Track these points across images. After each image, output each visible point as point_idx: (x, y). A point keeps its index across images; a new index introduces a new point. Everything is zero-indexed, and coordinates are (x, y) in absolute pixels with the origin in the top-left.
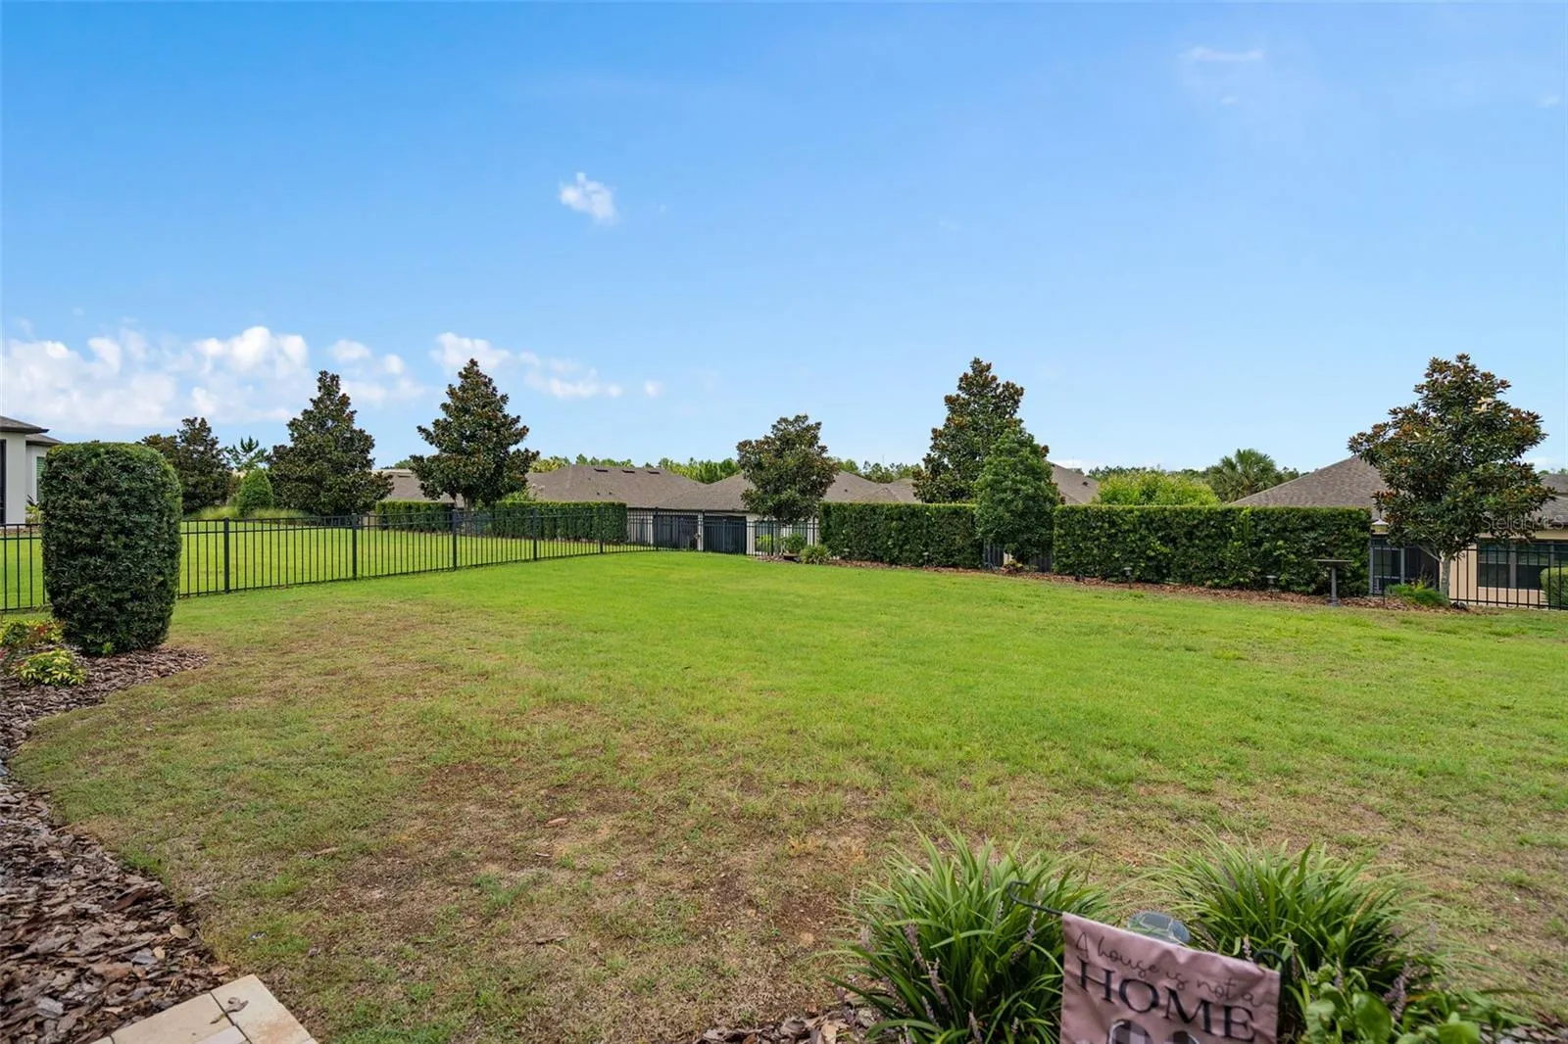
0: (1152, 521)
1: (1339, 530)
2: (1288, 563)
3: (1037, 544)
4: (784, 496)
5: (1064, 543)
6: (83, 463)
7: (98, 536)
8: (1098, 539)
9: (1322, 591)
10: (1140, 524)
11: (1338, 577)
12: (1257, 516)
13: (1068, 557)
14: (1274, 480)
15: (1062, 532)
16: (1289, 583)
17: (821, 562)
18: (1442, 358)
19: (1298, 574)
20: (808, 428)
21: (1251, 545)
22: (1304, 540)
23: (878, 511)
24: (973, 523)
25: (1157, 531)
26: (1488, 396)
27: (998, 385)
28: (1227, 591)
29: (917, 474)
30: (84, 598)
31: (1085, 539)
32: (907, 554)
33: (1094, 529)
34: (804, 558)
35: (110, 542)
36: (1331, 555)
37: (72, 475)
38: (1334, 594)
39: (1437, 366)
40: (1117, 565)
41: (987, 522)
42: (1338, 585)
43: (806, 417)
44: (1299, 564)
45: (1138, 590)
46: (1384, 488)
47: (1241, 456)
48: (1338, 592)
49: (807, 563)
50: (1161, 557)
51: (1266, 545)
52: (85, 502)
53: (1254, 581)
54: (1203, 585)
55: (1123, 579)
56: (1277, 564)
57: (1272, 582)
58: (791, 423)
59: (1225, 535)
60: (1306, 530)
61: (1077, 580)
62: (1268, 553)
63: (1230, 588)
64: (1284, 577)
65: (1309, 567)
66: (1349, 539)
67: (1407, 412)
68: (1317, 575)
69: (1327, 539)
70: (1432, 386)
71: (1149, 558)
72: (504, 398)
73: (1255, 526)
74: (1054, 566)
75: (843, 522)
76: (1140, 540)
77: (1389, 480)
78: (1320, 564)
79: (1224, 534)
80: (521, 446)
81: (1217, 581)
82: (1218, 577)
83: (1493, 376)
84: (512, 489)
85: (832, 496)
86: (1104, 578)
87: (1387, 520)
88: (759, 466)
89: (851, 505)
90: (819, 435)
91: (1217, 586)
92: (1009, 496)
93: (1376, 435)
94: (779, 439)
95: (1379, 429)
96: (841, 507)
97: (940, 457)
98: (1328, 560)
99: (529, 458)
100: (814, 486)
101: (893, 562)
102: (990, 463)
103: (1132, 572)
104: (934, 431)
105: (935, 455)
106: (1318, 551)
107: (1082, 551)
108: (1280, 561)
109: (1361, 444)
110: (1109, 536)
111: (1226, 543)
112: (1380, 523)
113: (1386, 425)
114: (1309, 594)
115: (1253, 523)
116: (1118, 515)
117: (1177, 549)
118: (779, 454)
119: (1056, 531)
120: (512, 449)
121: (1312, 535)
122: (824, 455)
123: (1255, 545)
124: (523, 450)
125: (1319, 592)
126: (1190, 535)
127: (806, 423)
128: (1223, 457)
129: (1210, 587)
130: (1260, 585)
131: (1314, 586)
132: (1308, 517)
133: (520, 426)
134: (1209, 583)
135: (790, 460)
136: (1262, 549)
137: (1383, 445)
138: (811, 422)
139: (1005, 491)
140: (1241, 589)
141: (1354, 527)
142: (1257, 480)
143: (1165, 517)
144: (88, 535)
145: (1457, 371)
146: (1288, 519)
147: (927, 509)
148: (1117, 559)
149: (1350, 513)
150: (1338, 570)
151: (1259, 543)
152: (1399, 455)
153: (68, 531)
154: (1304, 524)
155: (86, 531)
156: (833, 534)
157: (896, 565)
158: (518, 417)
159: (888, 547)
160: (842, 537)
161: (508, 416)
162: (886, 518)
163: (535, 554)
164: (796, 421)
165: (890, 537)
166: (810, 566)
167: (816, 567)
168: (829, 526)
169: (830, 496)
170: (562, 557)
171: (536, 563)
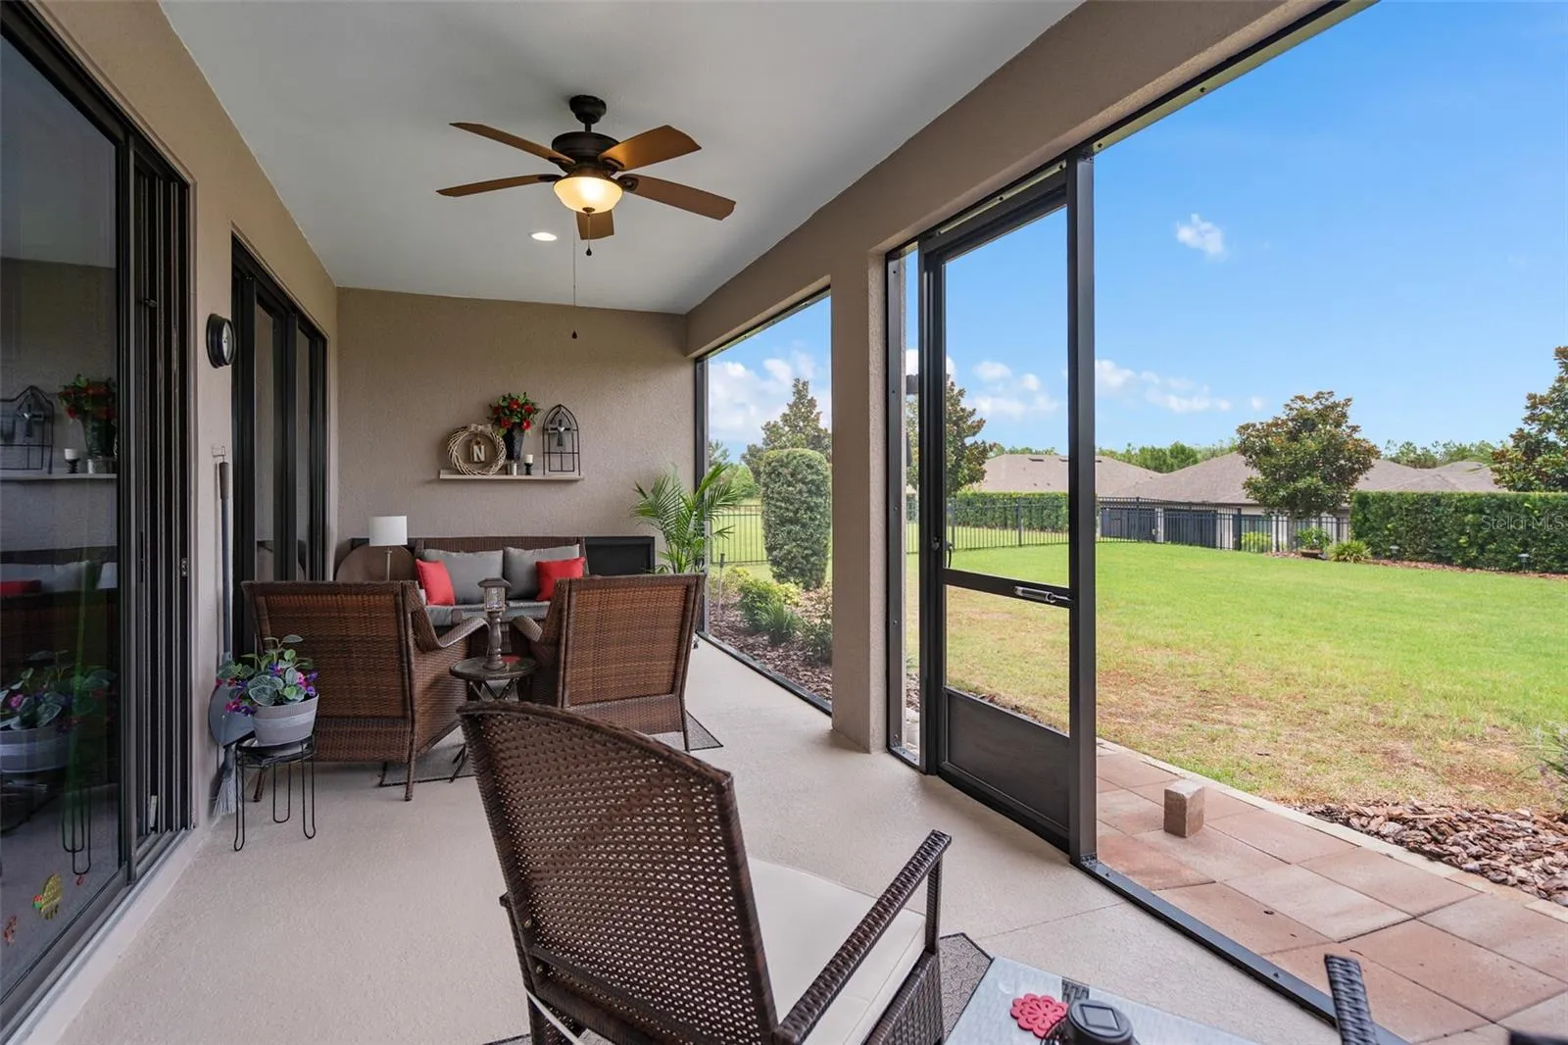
4: (1301, 484)
6: (788, 463)
7: (796, 512)
17: (1357, 560)
20: (1334, 406)
23: (1444, 501)
29: (1499, 456)
30: (790, 552)
32: (1492, 555)
34: (1333, 555)
35: (805, 517)
37: (784, 471)
43: (1331, 393)
49: (1338, 560)
52: (791, 489)
58: (1311, 401)
75: (1389, 514)
80: (979, 438)
84: (972, 479)
85: (1368, 484)
88: (1267, 451)
89: (1400, 494)
90: (1349, 413)
94: (1292, 420)
96: (1384, 497)
97: (1541, 432)
99: (983, 452)
100: (1341, 470)
101: (1469, 564)
104: (1531, 397)
105: (1533, 429)
118: (1293, 436)
120: (969, 441)
122: (1356, 436)
124: (979, 442)
127: (1331, 400)
133: (976, 418)
135: (1311, 443)
138: (1339, 398)
144: (791, 511)
147: (1526, 499)
153: (781, 508)
155: (791, 507)
156: (1372, 529)
157: (1474, 568)
158: (974, 410)
159: (1459, 546)
160: (1386, 532)
161: (963, 410)
162: (1456, 511)
163: (1020, 541)
164: (1317, 398)
165: (1462, 533)
166: (1341, 564)
167: (1351, 565)
168: (1366, 519)
169: (1366, 484)
170: (1044, 544)
171: (1022, 549)
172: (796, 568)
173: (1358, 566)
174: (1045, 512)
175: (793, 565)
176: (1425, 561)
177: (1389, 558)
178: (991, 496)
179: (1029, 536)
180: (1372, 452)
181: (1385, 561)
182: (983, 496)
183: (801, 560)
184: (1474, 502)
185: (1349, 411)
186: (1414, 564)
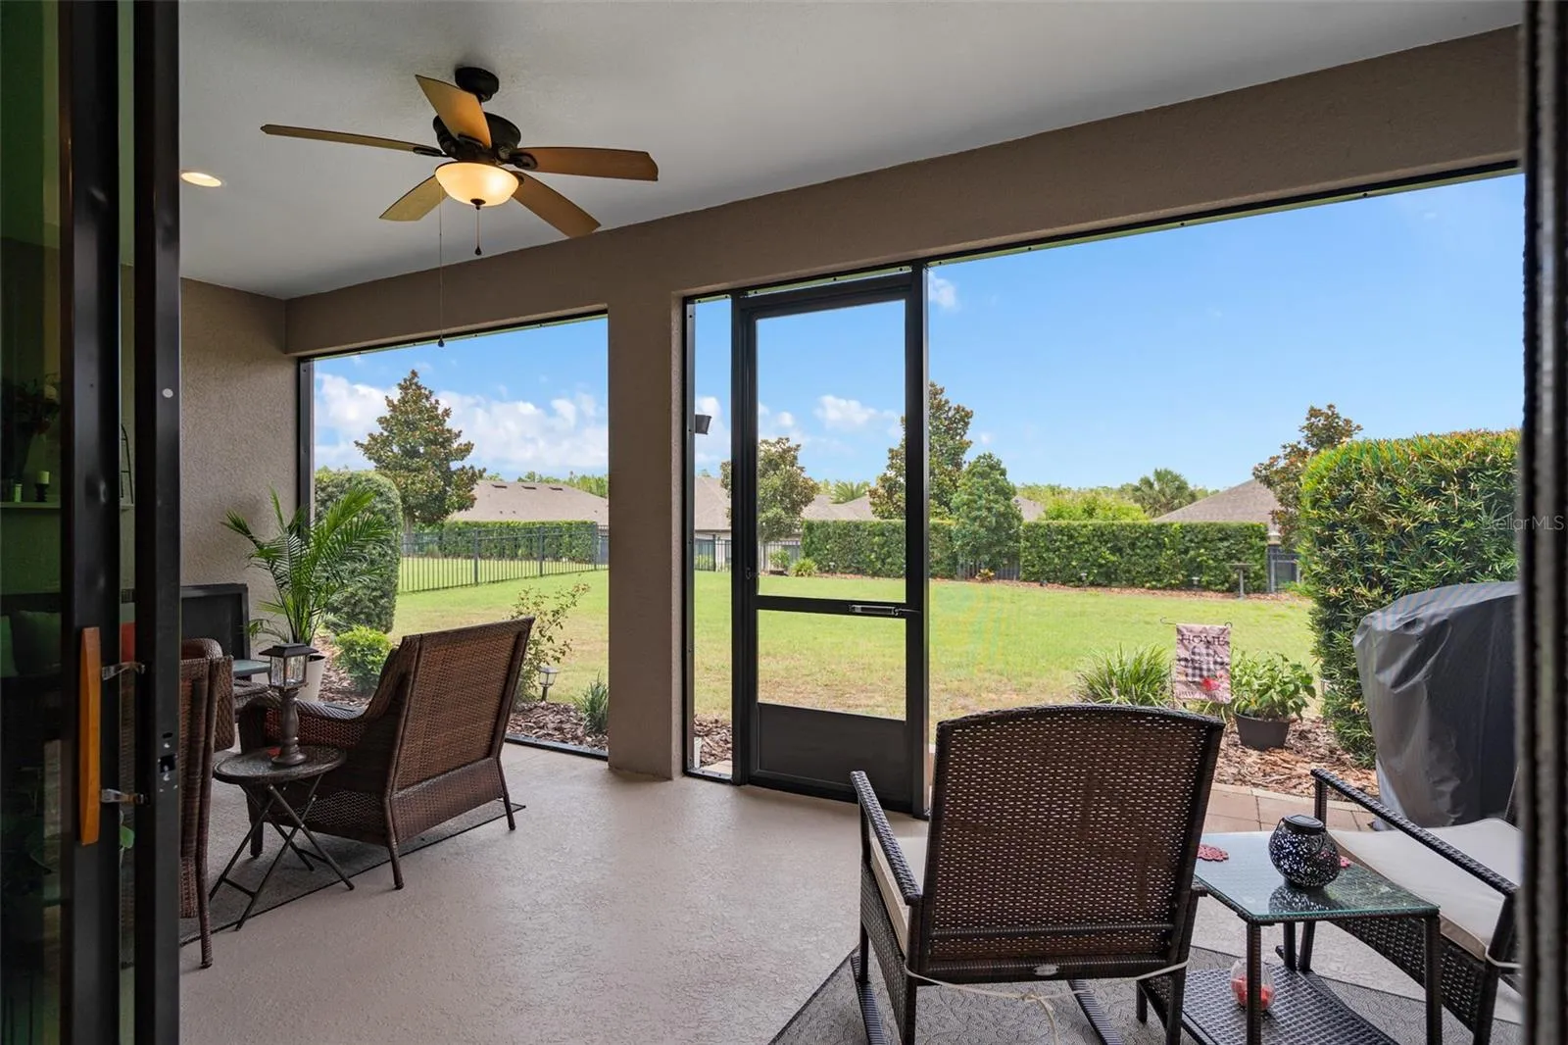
0: (1103, 534)
1: (1245, 540)
2: (1208, 567)
3: (1006, 555)
4: (769, 514)
5: (1030, 554)
8: (1059, 550)
9: (1232, 589)
10: (1094, 536)
11: (1245, 578)
12: (1186, 529)
13: (1033, 566)
14: (1189, 499)
15: (1028, 544)
16: (1209, 583)
17: (809, 575)
18: (1317, 407)
19: (1215, 576)
20: (789, 450)
21: (1181, 553)
22: (1220, 549)
23: (861, 527)
24: (950, 538)
25: (1107, 542)
26: (1347, 436)
27: (950, 408)
28: (1162, 592)
29: (873, 493)
31: (1048, 550)
32: (889, 567)
33: (1056, 541)
34: (793, 572)
36: (1239, 560)
38: (1242, 591)
39: (1314, 413)
40: (1074, 571)
41: (964, 536)
42: (1245, 584)
43: (787, 439)
44: (1216, 568)
45: (1092, 591)
46: (1278, 507)
47: (1159, 475)
48: (1245, 590)
49: (797, 575)
50: (1110, 565)
51: (1192, 553)
53: (1182, 582)
54: (1143, 587)
55: (1079, 583)
56: (1200, 568)
57: (1196, 583)
58: (774, 445)
59: (1161, 546)
60: (1221, 540)
61: (1041, 585)
62: (1193, 560)
63: (1164, 588)
64: (1205, 579)
65: (1223, 570)
66: (1252, 547)
67: (1293, 447)
68: (1229, 576)
69: (1237, 548)
70: (1310, 427)
71: (1101, 566)
72: (447, 413)
73: (1183, 538)
74: (1022, 575)
75: (827, 538)
76: (1093, 550)
77: (1281, 500)
78: (1231, 567)
79: (1159, 544)
80: (467, 462)
81: (1154, 583)
82: (1154, 580)
83: (1351, 422)
84: (461, 507)
85: (812, 514)
86: (1064, 584)
87: (1280, 532)
89: (835, 522)
90: (799, 456)
91: (1154, 588)
92: (984, 513)
93: (1271, 465)
95: (1274, 459)
96: (822, 524)
97: (895, 476)
98: (1237, 563)
99: (474, 477)
100: (794, 502)
101: (876, 574)
102: (965, 484)
103: (1087, 577)
104: (891, 451)
105: (891, 474)
106: (1230, 557)
107: (1045, 560)
108: (1202, 566)
109: (1260, 471)
110: (1068, 547)
111: (1161, 551)
112: (1274, 534)
113: (1278, 457)
114: (1223, 592)
115: (1181, 535)
116: (1075, 529)
117: (1122, 557)
119: (1023, 543)
120: (455, 465)
121: (1226, 544)
122: (804, 475)
123: (1183, 553)
124: (467, 467)
125: (1230, 590)
126: (1133, 546)
127: (788, 445)
128: (1143, 476)
129: (1149, 588)
130: (1187, 586)
131: (1227, 585)
132: (1223, 530)
133: (463, 440)
134: (1148, 585)
135: (776, 480)
136: (1189, 556)
137: (1277, 472)
138: (792, 444)
139: (979, 509)
140: (1172, 589)
141: (1256, 537)
142: (1172, 498)
143: (1113, 531)
145: (1327, 417)
146: (1207, 532)
148: (1075, 567)
149: (1253, 526)
150: (1244, 572)
151: (1186, 551)
152: (1288, 480)
154: (1220, 535)
156: (816, 549)
157: (879, 576)
158: (460, 432)
159: (871, 561)
160: (826, 552)
161: (449, 431)
162: (869, 535)
163: (541, 571)
164: (778, 443)
165: (872, 551)
166: (799, 578)
167: (805, 579)
168: (812, 542)
169: (809, 513)
170: (562, 573)
171: (543, 579)
172: (361, 613)
173: (811, 579)
174: (546, 541)
175: (357, 610)
176: (851, 573)
177: (827, 572)
178: (485, 525)
179: (549, 566)
180: (814, 489)
181: (826, 575)
182: (477, 524)
183: (368, 604)
184: (879, 527)
185: (799, 454)
186: (843, 576)
